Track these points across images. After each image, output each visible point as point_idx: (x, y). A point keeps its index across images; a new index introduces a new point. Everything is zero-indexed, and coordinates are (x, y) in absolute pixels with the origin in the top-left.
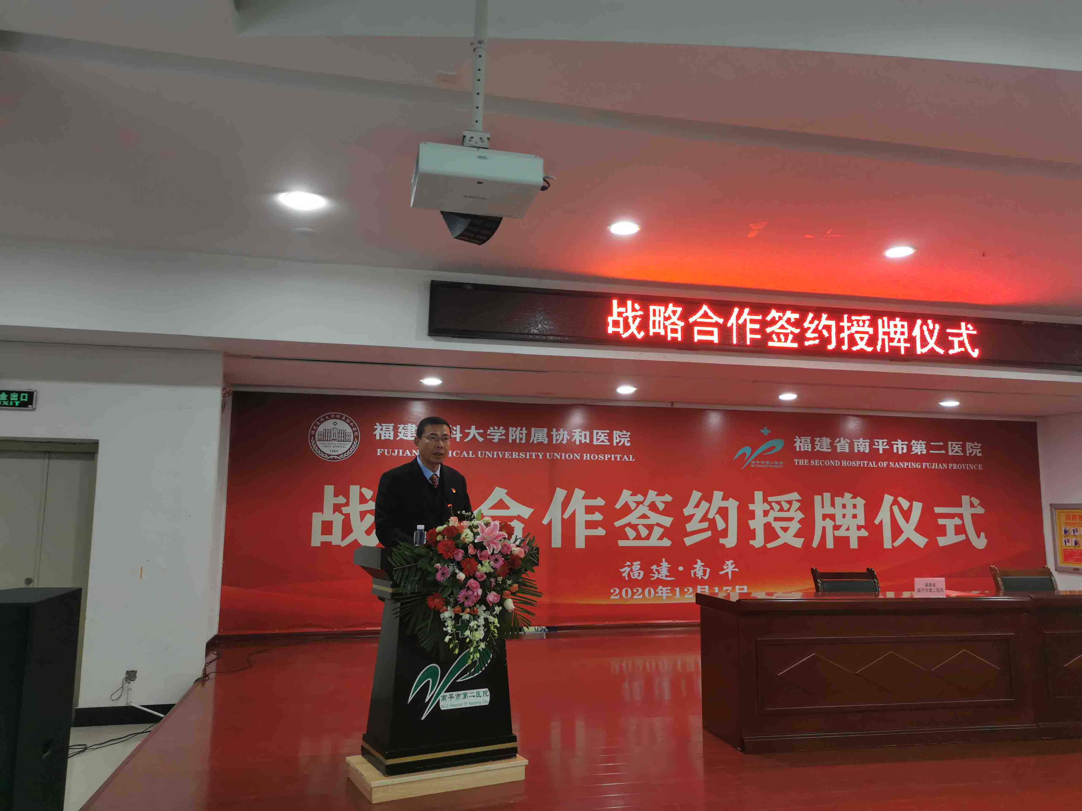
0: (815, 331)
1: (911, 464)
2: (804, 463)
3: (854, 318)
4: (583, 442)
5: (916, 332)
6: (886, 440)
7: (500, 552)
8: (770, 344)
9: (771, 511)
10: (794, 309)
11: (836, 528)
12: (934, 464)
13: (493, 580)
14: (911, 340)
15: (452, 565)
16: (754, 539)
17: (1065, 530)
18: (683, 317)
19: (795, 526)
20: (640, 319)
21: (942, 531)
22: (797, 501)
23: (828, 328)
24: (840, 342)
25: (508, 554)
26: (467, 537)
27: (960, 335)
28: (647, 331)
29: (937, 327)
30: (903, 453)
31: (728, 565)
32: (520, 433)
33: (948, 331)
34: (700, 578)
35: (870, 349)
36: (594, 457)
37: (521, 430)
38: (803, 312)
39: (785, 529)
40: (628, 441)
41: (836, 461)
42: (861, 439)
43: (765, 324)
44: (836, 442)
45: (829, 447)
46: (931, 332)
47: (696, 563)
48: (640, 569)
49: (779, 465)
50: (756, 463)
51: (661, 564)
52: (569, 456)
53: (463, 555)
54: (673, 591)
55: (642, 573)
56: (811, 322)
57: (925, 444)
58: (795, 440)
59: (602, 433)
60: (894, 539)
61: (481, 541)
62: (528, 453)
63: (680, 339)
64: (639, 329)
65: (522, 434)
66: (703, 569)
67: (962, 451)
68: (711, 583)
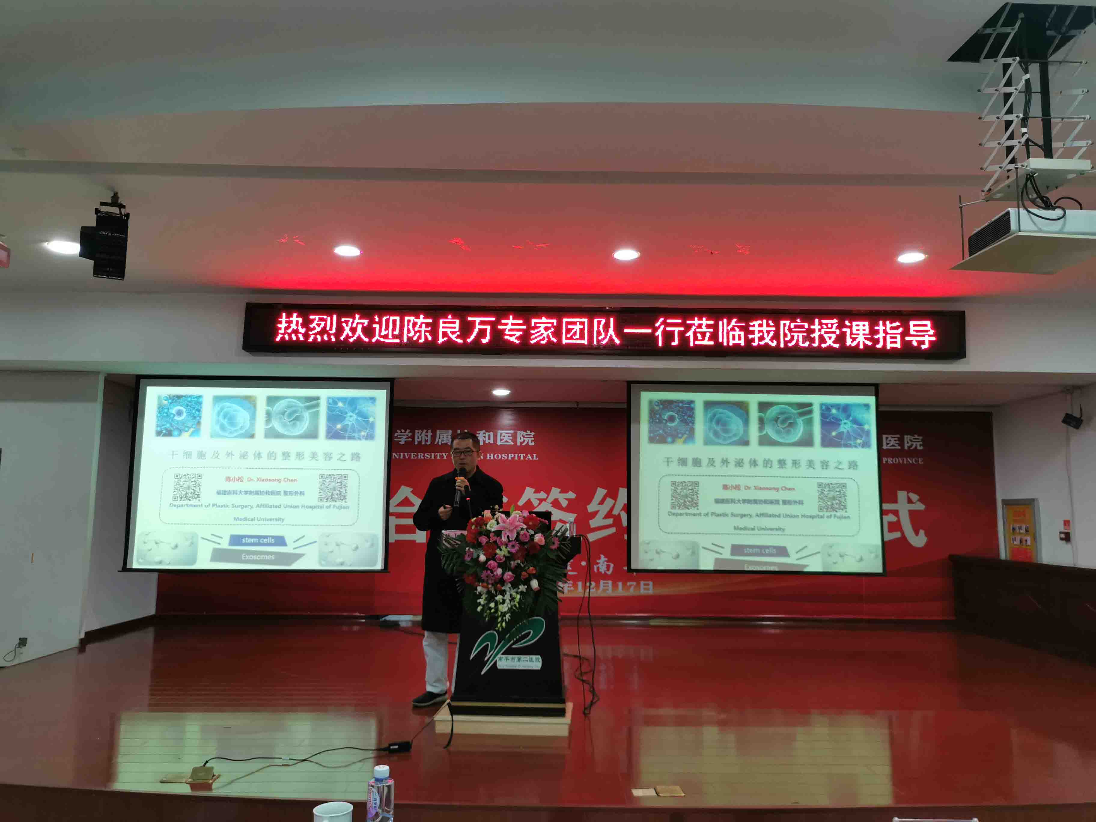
4: (487, 442)
17: (1013, 528)
32: (425, 435)
34: (603, 573)
36: (498, 456)
37: (427, 432)
40: (532, 441)
47: (600, 558)
54: (575, 586)
59: (506, 433)
66: (606, 565)
67: (899, 445)
68: (615, 578)
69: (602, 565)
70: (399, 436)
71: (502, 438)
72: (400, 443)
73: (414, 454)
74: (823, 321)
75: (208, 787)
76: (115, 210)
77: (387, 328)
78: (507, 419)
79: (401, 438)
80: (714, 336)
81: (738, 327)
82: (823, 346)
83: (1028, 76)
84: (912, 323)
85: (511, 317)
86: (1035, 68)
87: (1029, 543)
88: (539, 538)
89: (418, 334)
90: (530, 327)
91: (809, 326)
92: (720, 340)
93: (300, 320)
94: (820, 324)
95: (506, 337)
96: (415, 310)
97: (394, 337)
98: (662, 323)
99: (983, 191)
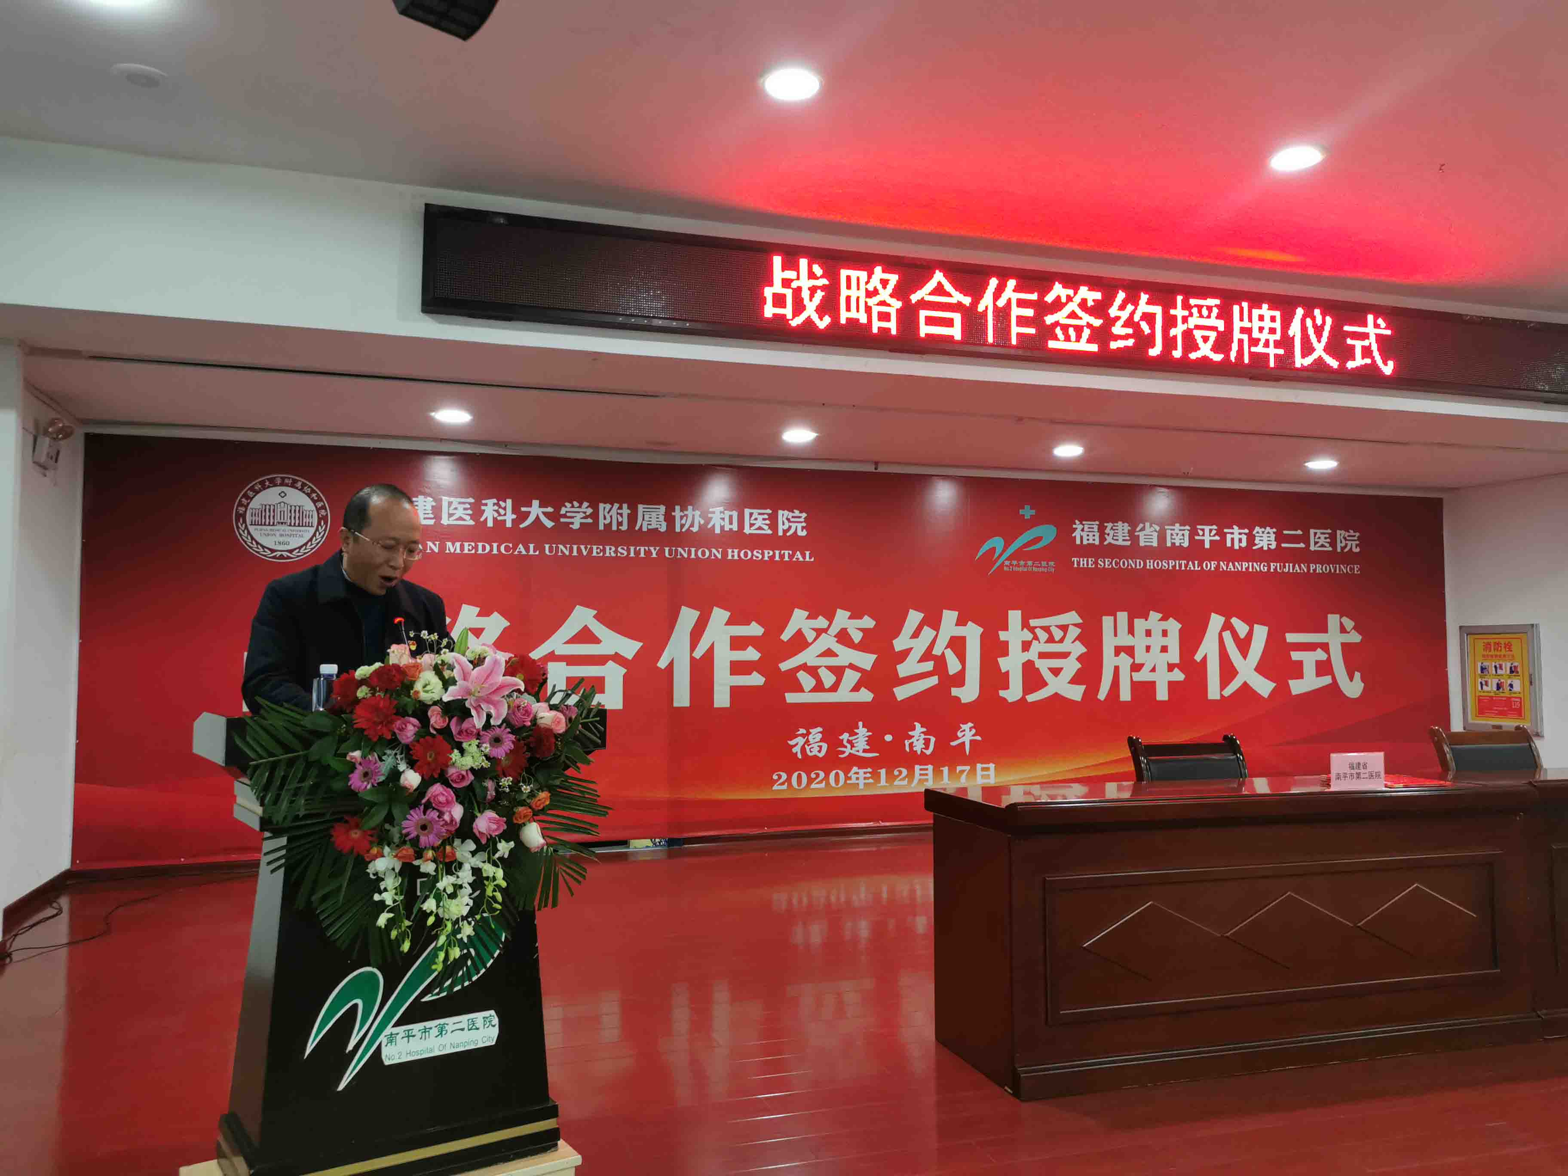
0: (1129, 323)
1: (1253, 565)
2: (1088, 565)
3: (1193, 302)
4: (727, 528)
5: (1295, 329)
6: (1215, 527)
7: (504, 721)
8: (1052, 344)
9: (1035, 642)
10: (1094, 283)
11: (1136, 668)
12: (1287, 565)
13: (490, 784)
14: (1286, 342)
15: (394, 752)
16: (1006, 687)
17: (1482, 667)
18: (900, 292)
19: (1071, 666)
20: (823, 293)
21: (1297, 670)
22: (1075, 625)
23: (1149, 318)
24: (1169, 343)
25: (524, 726)
26: (428, 688)
27: (1365, 336)
28: (836, 316)
29: (1329, 320)
30: (1240, 547)
31: (964, 731)
32: (618, 513)
33: (1347, 328)
34: (919, 752)
35: (1218, 357)
36: (746, 555)
37: (620, 508)
38: (1108, 287)
39: (1056, 672)
40: (803, 528)
41: (1138, 561)
42: (1177, 525)
43: (1043, 308)
44: (1138, 529)
45: (1128, 538)
46: (1319, 331)
47: (914, 729)
48: (822, 740)
49: (1048, 566)
50: (1011, 565)
51: (856, 731)
52: (703, 553)
53: (417, 729)
54: (876, 776)
55: (825, 746)
56: (1122, 308)
57: (1274, 533)
58: (1074, 526)
59: (760, 514)
60: (1224, 684)
61: (460, 698)
62: (632, 549)
63: (894, 332)
64: (821, 310)
65: (621, 515)
66: (924, 739)
67: (1331, 544)
68: (937, 760)
69: (918, 740)
71: (752, 522)
72: (571, 526)
73: (598, 548)
79: (573, 517)
87: (1517, 689)
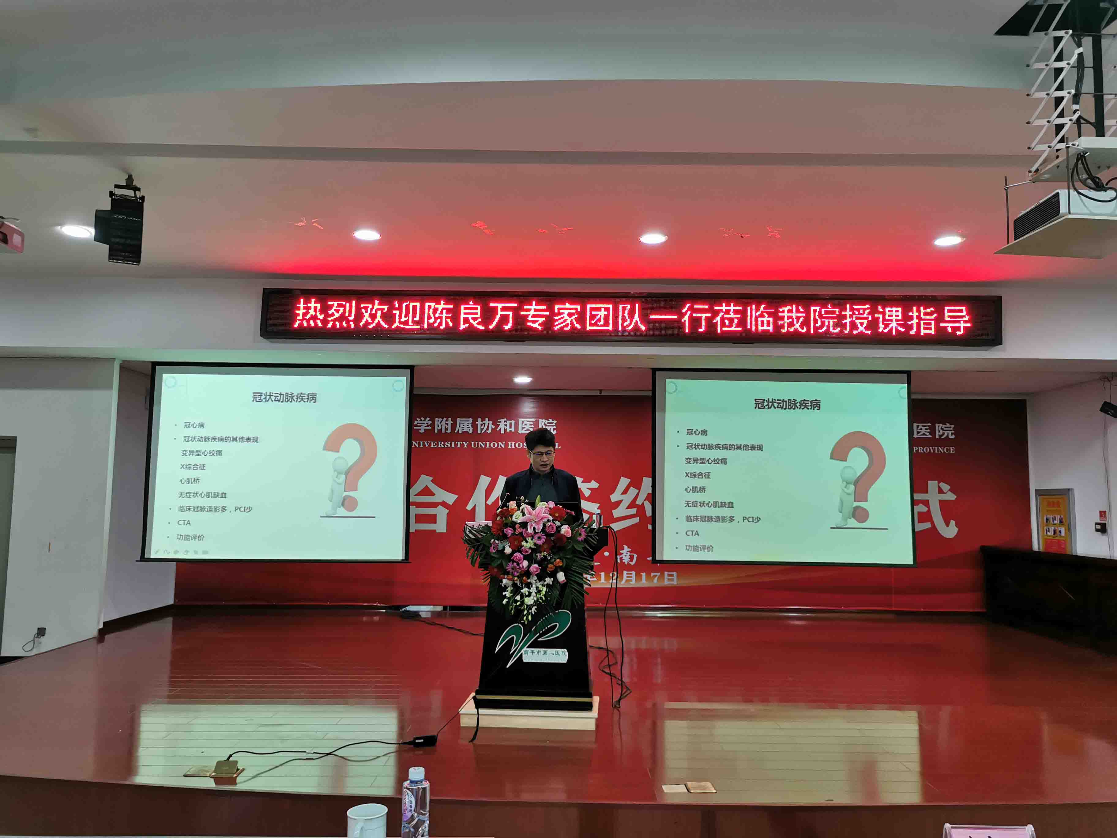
4: (508, 431)
17: (1046, 518)
34: (626, 563)
37: (447, 420)
47: (623, 549)
52: (494, 445)
59: (528, 422)
62: (453, 443)
65: (447, 424)
66: (630, 555)
67: (930, 434)
68: (638, 569)
69: (626, 556)
70: (418, 425)
71: (523, 426)
72: (420, 431)
73: (434, 443)
74: (855, 307)
75: (233, 781)
76: (130, 193)
77: (407, 315)
78: (528, 407)
79: (420, 426)
80: (742, 322)
81: (767, 313)
82: (855, 332)
83: (1081, 50)
84: (947, 309)
85: (534, 303)
86: (1088, 41)
87: (1063, 534)
88: (565, 530)
89: (439, 321)
90: (553, 314)
91: (840, 312)
92: (749, 327)
93: (318, 306)
94: (852, 309)
95: (529, 324)
96: (435, 296)
97: (414, 323)
98: (688, 309)
99: (1030, 172)
